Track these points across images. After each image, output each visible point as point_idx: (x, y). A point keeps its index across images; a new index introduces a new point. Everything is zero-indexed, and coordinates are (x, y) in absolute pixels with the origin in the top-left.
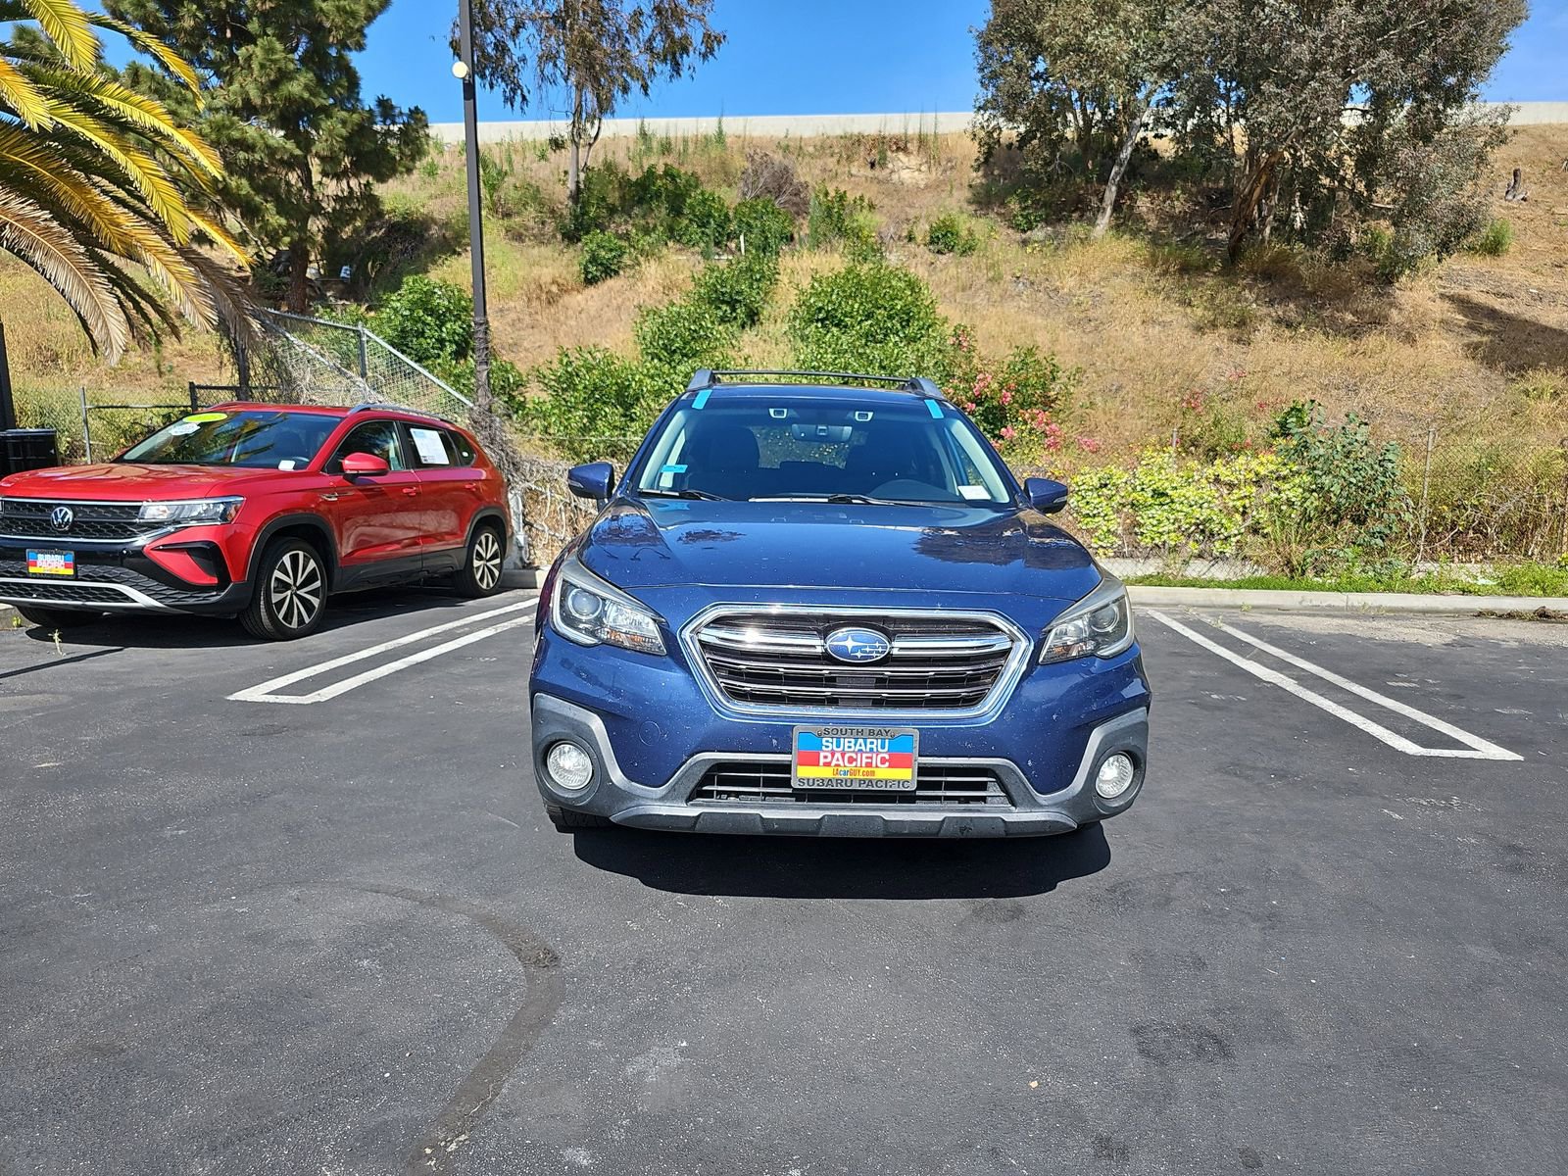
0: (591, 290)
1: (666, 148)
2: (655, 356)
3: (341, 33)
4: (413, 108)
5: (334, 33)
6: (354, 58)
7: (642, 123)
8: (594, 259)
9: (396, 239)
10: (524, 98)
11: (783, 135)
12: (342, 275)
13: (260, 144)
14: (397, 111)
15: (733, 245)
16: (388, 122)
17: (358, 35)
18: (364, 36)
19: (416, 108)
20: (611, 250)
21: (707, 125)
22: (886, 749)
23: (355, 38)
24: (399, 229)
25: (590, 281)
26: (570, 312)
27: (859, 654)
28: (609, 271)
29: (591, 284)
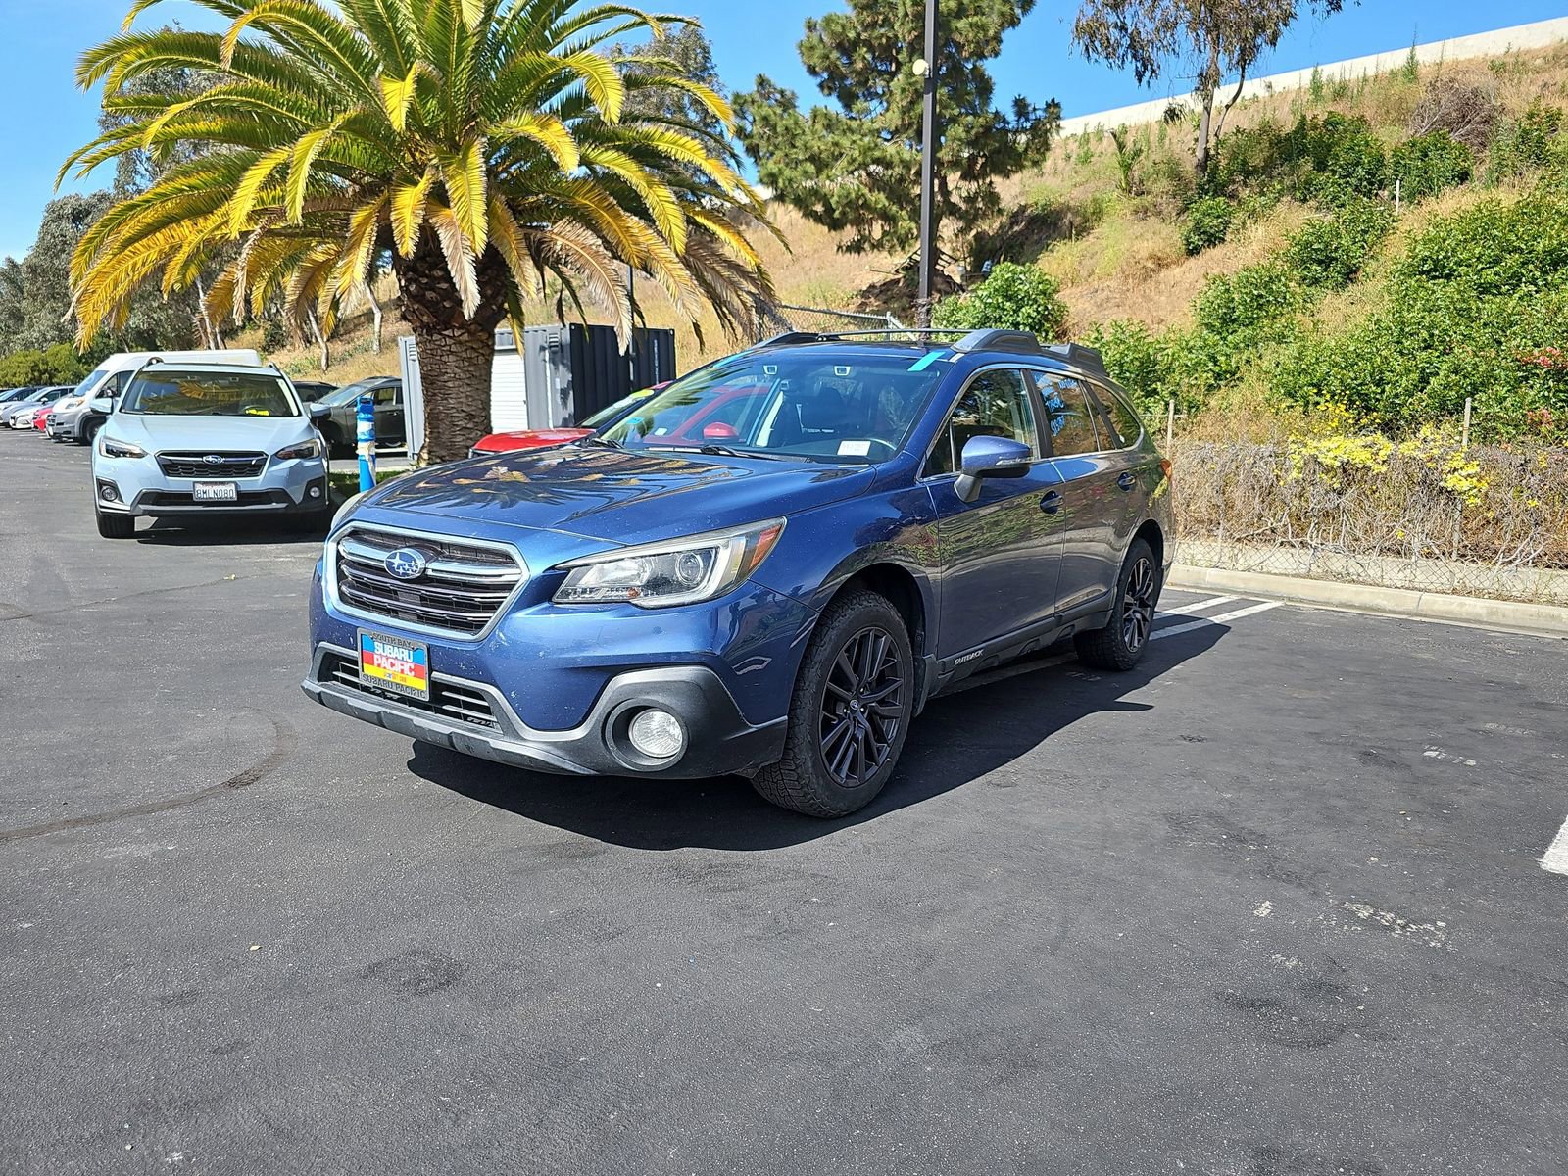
0: (1192, 262)
1: (1340, 92)
2: (1210, 327)
3: (972, 46)
4: (1049, 101)
5: (966, 48)
6: (990, 67)
7: (1316, 71)
8: (1198, 229)
9: (1033, 231)
10: (1153, 71)
11: (1503, 50)
12: (984, 269)
13: (896, 160)
14: (1030, 109)
15: (1385, 193)
16: (1022, 120)
17: (994, 43)
18: (1000, 41)
19: (1053, 101)
20: (1219, 217)
21: (1397, 59)
22: (411, 660)
23: (989, 46)
24: (1037, 221)
25: (1193, 251)
26: (1163, 286)
27: (401, 571)
28: (1213, 239)
29: (1192, 255)
